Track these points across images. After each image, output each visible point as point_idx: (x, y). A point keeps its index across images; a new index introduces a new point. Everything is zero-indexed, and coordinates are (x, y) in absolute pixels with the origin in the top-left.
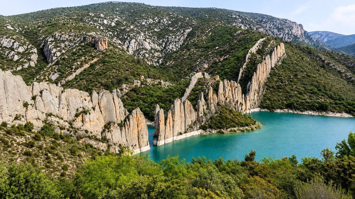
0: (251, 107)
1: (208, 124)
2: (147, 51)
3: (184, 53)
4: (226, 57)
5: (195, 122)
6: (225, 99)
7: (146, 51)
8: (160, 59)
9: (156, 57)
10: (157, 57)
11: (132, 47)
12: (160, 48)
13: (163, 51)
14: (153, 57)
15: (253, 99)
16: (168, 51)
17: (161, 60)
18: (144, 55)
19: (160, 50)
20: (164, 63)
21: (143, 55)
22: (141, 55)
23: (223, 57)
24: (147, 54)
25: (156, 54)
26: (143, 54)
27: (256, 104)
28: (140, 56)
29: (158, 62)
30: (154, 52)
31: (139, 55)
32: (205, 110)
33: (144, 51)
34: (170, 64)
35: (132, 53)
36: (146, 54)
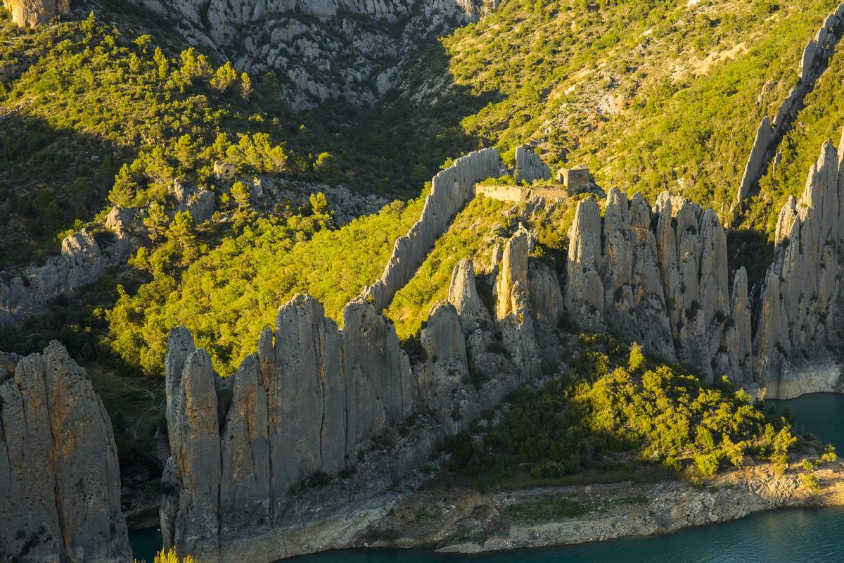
0: (790, 338)
1: (489, 429)
2: (315, 28)
3: (518, 36)
4: (724, 55)
5: (411, 420)
6: (610, 294)
7: (305, 28)
8: (384, 70)
9: (360, 60)
10: (367, 56)
11: (230, 6)
12: (392, 10)
13: (408, 27)
14: (346, 60)
15: (808, 295)
16: (432, 27)
17: (390, 71)
18: (297, 48)
19: (391, 18)
20: (402, 91)
21: (291, 50)
22: (275, 46)
23: (713, 54)
24: (314, 41)
25: (364, 43)
26: (289, 44)
27: (830, 318)
28: (273, 51)
29: (370, 84)
30: (356, 32)
31: (266, 47)
32: (480, 357)
33: (296, 28)
34: (431, 95)
35: (226, 36)
36: (308, 43)
